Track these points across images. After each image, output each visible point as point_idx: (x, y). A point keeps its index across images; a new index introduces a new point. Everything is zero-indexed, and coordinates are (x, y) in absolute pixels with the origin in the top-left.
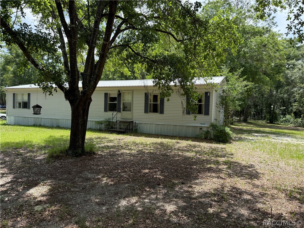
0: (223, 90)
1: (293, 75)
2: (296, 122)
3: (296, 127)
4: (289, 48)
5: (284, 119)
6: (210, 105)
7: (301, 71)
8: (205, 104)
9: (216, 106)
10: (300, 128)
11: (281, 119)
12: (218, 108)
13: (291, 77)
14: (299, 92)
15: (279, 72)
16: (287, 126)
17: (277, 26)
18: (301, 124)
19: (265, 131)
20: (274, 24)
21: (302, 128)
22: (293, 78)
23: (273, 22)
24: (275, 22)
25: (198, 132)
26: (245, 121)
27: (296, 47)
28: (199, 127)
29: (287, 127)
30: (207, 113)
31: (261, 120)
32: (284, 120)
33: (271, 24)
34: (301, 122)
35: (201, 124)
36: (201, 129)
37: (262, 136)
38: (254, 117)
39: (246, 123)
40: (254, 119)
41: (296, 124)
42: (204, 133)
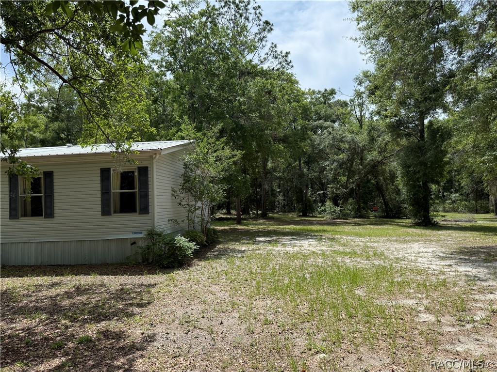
0: (185, 165)
1: (321, 142)
2: (334, 212)
3: (334, 219)
4: (318, 104)
5: (323, 208)
6: (150, 193)
7: (331, 136)
8: (140, 192)
9: (173, 195)
10: (339, 220)
11: (319, 209)
12: (177, 198)
13: (319, 145)
14: (333, 167)
15: (304, 139)
16: (323, 219)
17: (292, 67)
18: (340, 214)
19: (284, 230)
20: (288, 64)
21: (341, 220)
22: (321, 147)
23: (286, 61)
24: (289, 60)
25: (129, 250)
26: (264, 216)
27: (328, 103)
28: (129, 241)
29: (321, 221)
30: (145, 209)
31: (293, 212)
32: (323, 210)
33: (284, 64)
34: (341, 212)
35: (135, 233)
36: (134, 243)
37: (269, 242)
38: (285, 208)
39: (264, 219)
40: (283, 212)
41: (333, 215)
42: (140, 251)
